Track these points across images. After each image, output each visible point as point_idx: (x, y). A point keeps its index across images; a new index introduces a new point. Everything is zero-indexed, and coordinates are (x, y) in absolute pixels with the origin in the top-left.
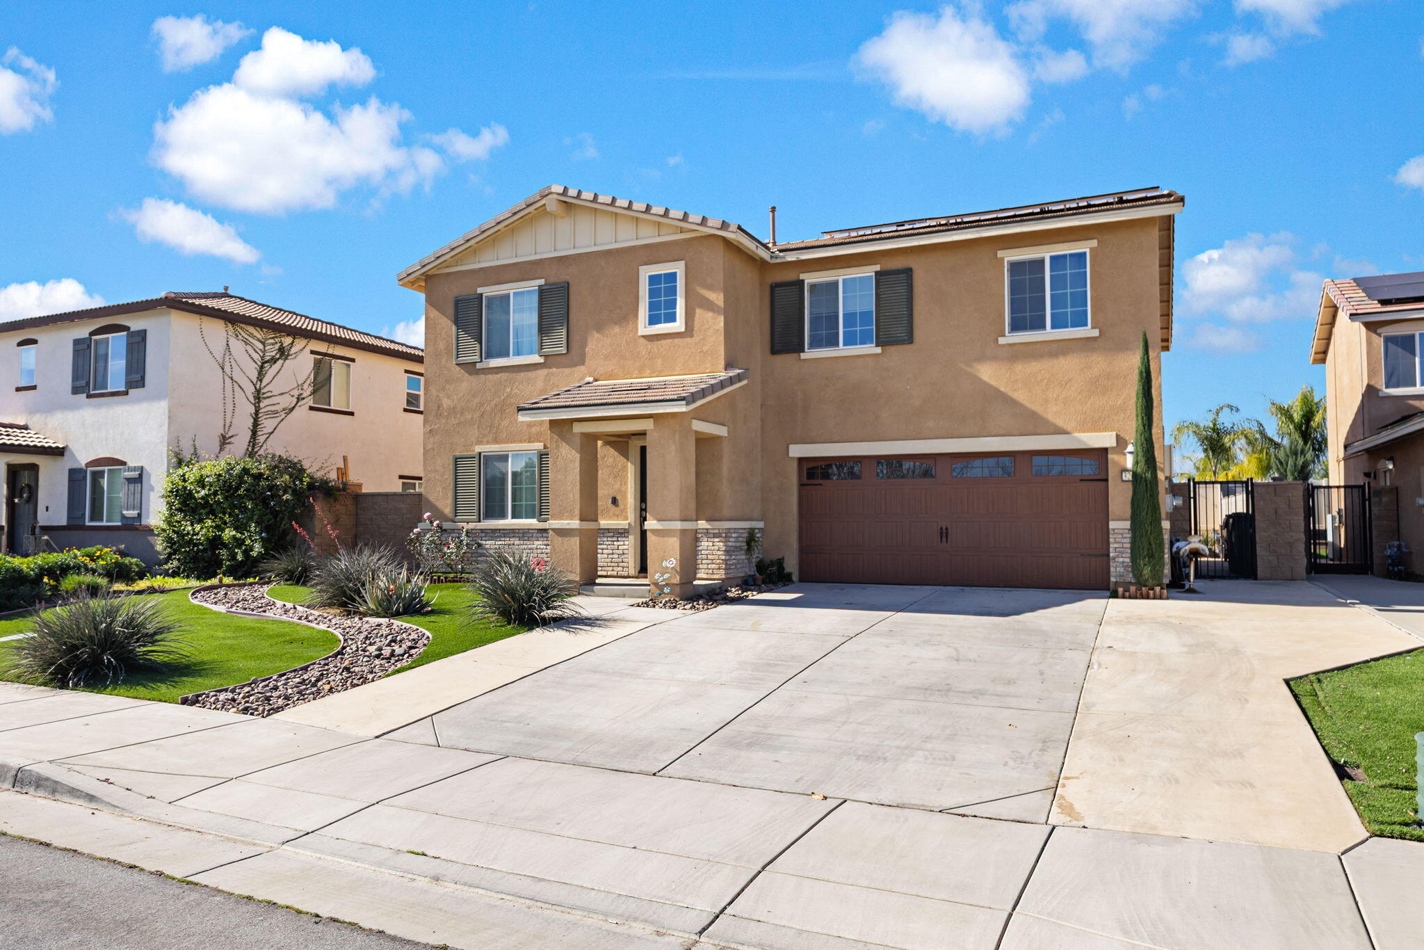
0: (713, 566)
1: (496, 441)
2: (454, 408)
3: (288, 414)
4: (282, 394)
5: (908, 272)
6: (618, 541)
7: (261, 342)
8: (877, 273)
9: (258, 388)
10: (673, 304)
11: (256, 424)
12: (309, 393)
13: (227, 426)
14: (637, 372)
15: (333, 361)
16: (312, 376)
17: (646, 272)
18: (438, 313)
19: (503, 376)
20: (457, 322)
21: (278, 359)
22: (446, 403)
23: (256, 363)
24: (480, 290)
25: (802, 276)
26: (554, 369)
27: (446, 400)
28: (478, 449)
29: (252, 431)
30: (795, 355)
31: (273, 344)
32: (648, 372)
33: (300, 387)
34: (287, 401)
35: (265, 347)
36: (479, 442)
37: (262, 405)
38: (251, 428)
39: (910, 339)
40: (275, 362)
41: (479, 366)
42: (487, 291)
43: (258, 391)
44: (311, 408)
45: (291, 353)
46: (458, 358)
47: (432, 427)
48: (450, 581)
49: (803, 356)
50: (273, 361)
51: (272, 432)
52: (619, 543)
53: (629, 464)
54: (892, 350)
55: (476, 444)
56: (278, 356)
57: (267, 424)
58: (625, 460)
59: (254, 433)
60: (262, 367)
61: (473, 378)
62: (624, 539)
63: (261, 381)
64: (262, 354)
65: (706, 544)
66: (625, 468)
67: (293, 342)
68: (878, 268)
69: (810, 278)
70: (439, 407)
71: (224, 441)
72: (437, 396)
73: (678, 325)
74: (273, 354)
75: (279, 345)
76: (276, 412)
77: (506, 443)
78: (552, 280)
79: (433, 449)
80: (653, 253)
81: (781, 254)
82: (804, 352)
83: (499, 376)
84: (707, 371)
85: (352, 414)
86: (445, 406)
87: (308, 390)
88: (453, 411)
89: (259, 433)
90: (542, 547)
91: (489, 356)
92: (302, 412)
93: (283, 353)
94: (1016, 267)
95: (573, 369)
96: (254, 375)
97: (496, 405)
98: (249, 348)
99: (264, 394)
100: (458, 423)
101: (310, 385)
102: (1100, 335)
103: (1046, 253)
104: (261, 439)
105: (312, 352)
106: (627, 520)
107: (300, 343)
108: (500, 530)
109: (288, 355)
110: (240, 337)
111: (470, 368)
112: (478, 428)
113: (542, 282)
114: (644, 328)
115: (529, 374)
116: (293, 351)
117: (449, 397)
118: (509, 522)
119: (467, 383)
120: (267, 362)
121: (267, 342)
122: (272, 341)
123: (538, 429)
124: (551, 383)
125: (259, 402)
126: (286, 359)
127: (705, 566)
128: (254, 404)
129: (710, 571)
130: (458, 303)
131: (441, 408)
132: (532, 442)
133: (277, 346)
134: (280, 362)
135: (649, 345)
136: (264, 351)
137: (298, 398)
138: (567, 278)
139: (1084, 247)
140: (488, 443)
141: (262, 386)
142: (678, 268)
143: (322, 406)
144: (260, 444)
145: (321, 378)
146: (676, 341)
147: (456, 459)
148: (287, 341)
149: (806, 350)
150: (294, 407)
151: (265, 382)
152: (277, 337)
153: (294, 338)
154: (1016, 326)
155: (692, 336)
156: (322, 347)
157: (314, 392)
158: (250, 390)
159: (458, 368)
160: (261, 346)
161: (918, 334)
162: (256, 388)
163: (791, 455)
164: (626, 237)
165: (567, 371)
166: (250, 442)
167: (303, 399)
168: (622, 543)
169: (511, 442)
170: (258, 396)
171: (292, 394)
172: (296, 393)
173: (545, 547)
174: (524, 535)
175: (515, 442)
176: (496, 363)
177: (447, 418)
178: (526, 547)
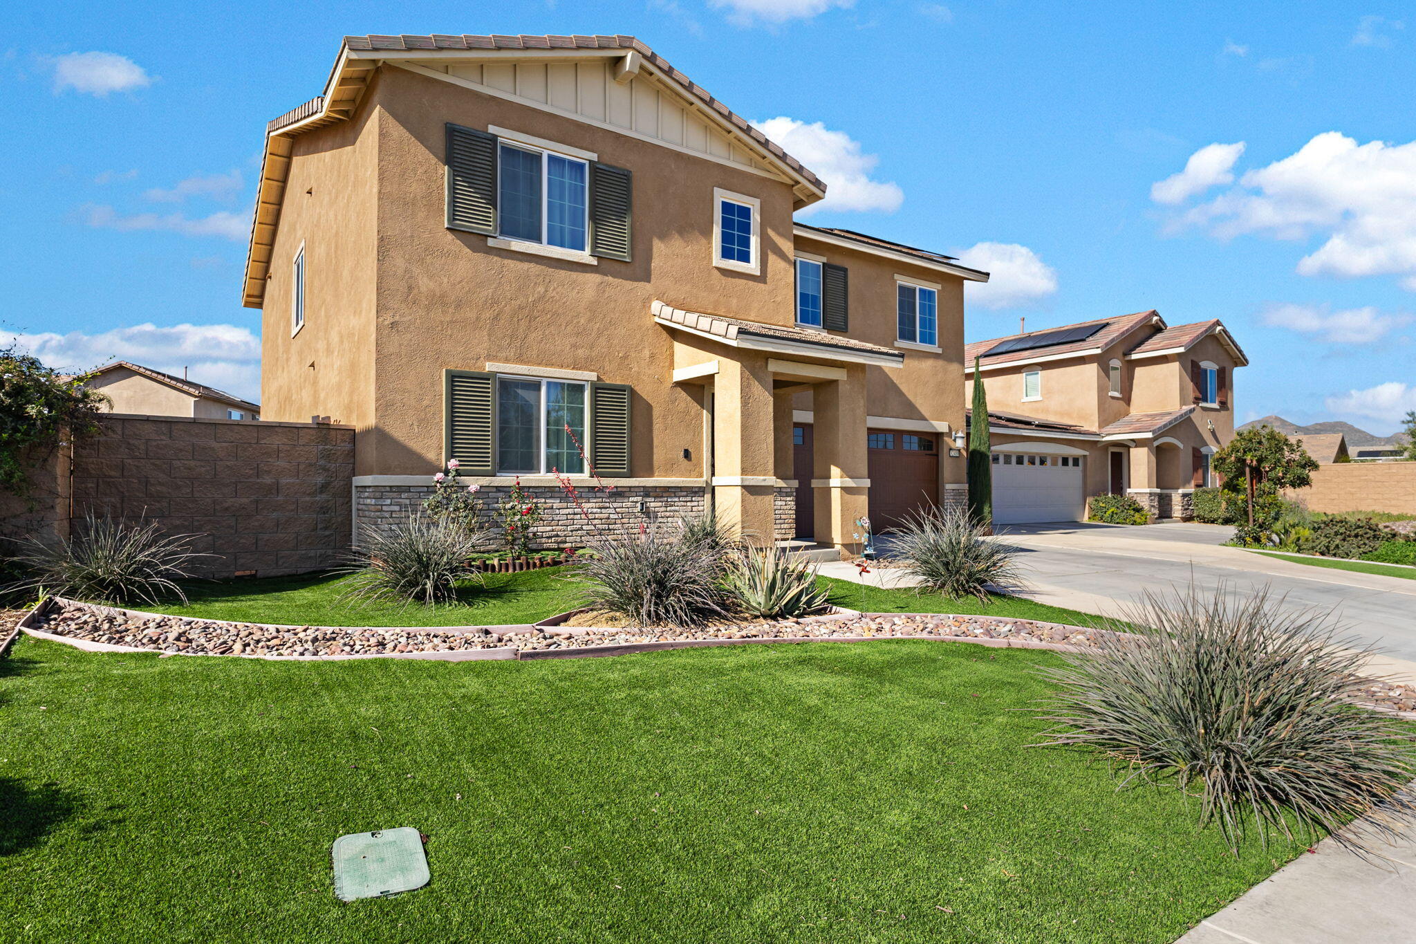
1: (520, 360)
2: (442, 296)
5: (845, 271)
6: (692, 501)
8: (823, 264)
10: (746, 242)
14: (712, 307)
17: (721, 196)
18: (407, 134)
19: (534, 268)
20: (449, 161)
22: (425, 284)
24: (492, 129)
26: (610, 278)
27: (425, 279)
28: (489, 367)
36: (489, 358)
39: (845, 329)
41: (491, 242)
42: (508, 137)
46: (453, 220)
47: (397, 318)
48: (548, 564)
52: (693, 504)
53: (705, 411)
55: (489, 360)
58: (699, 407)
61: (479, 256)
62: (700, 499)
66: (700, 416)
68: (825, 257)
70: (410, 288)
72: (405, 270)
73: (753, 267)
77: (539, 364)
78: (608, 159)
79: (399, 355)
80: (727, 177)
83: (526, 265)
84: (780, 323)
86: (424, 289)
88: (438, 300)
90: (595, 510)
91: (510, 232)
94: (902, 290)
95: (636, 284)
97: (521, 308)
100: (452, 322)
102: (941, 352)
103: (916, 284)
106: (702, 476)
108: (529, 487)
111: (477, 242)
112: (489, 335)
113: (594, 157)
114: (717, 260)
115: (574, 275)
117: (431, 277)
118: (542, 477)
119: (468, 262)
123: (587, 352)
124: (606, 295)
130: (453, 134)
131: (415, 291)
132: (577, 369)
135: (724, 280)
138: (628, 166)
139: (934, 286)
140: (507, 360)
142: (753, 205)
146: (751, 283)
147: (454, 378)
155: (765, 282)
159: (452, 236)
164: (697, 146)
165: (628, 284)
168: (696, 504)
169: (547, 365)
173: (599, 510)
174: (568, 494)
175: (552, 365)
176: (518, 245)
177: (428, 309)
178: (571, 511)
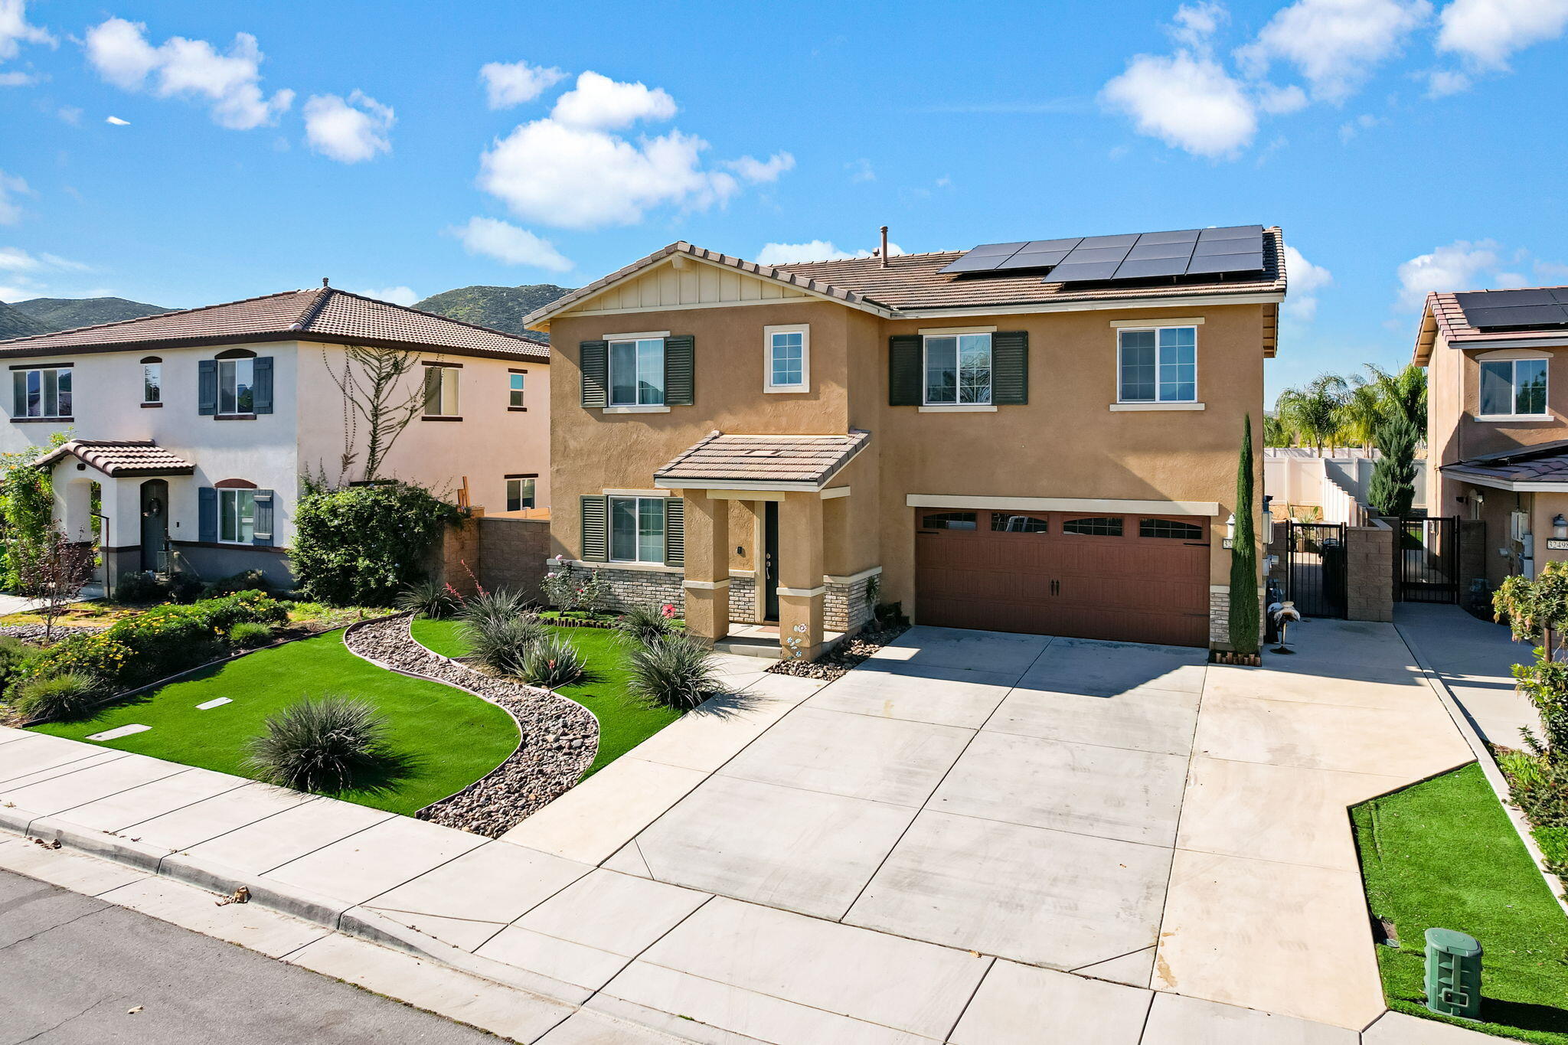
0: (837, 619)
1: (623, 485)
2: (581, 450)
3: (402, 427)
4: (398, 408)
5: (1024, 335)
6: (744, 588)
7: (377, 359)
8: (994, 334)
9: (375, 405)
10: (797, 365)
11: (374, 441)
12: (421, 404)
13: (349, 446)
14: (762, 428)
15: (442, 370)
16: (424, 387)
17: (771, 332)
18: (565, 358)
19: (629, 422)
20: (582, 367)
21: (393, 374)
22: (572, 444)
23: (373, 380)
24: (605, 337)
25: (921, 332)
26: (680, 419)
27: (573, 441)
28: (605, 491)
29: (371, 448)
30: (911, 408)
31: (388, 360)
32: (774, 429)
33: (413, 399)
34: (401, 415)
35: (381, 363)
36: (606, 485)
37: (379, 421)
38: (370, 445)
39: (1025, 400)
40: (390, 378)
41: (605, 411)
42: (613, 339)
43: (376, 408)
44: (424, 419)
45: (404, 366)
46: (584, 402)
47: (560, 467)
49: (921, 409)
50: (389, 376)
51: (389, 447)
52: (745, 591)
53: (758, 517)
54: (1009, 409)
55: (604, 488)
56: (392, 372)
57: (385, 440)
58: (751, 513)
59: (373, 450)
60: (378, 384)
61: (600, 423)
62: (750, 587)
63: (378, 398)
64: (378, 372)
65: (830, 597)
66: (750, 520)
67: (406, 355)
68: (994, 329)
69: (928, 334)
70: (567, 447)
71: (347, 460)
72: (564, 438)
73: (804, 387)
74: (388, 370)
75: (393, 360)
76: (392, 427)
77: (634, 488)
78: (678, 332)
79: (560, 488)
80: (779, 315)
81: (901, 312)
82: (922, 406)
83: (625, 422)
84: (831, 432)
85: (460, 419)
86: (571, 447)
87: (420, 401)
88: (579, 453)
89: (378, 450)
90: (670, 590)
91: (615, 401)
92: (416, 423)
93: (398, 368)
94: (1127, 337)
96: (371, 393)
97: (623, 451)
98: (367, 367)
99: (381, 410)
100: (585, 465)
101: (422, 396)
102: (1206, 409)
103: (1157, 326)
104: (379, 455)
105: (424, 363)
106: (753, 570)
107: (413, 356)
108: (628, 571)
109: (402, 369)
110: (359, 357)
111: (598, 414)
112: (605, 471)
113: (667, 334)
114: (769, 386)
116: (406, 364)
117: (575, 439)
118: (637, 564)
119: (593, 428)
120: (383, 378)
121: (383, 358)
122: (387, 357)
124: (678, 433)
125: (376, 420)
126: (400, 373)
127: (829, 618)
128: (372, 422)
129: (834, 623)
130: (584, 348)
131: (568, 449)
132: (658, 489)
133: (392, 362)
134: (395, 376)
135: (776, 403)
136: (380, 368)
137: (411, 411)
138: (693, 332)
139: (1193, 324)
140: (615, 487)
141: (379, 403)
142: (803, 330)
143: (434, 417)
144: (379, 460)
145: (431, 388)
146: (802, 401)
147: (584, 501)
148: (401, 354)
149: (924, 404)
150: (408, 420)
151: (382, 398)
152: (391, 353)
153: (407, 352)
154: (1128, 395)
155: (816, 398)
156: (432, 357)
157: (425, 404)
158: (368, 408)
159: (584, 412)
160: (377, 364)
161: (1033, 395)
162: (373, 405)
163: (908, 505)
164: (751, 296)
166: (370, 459)
167: (416, 410)
168: (748, 591)
169: (639, 488)
170: (376, 413)
171: (406, 406)
172: (409, 405)
173: (673, 590)
174: (652, 577)
175: (641, 487)
176: (622, 409)
177: (574, 459)
178: (654, 588)
